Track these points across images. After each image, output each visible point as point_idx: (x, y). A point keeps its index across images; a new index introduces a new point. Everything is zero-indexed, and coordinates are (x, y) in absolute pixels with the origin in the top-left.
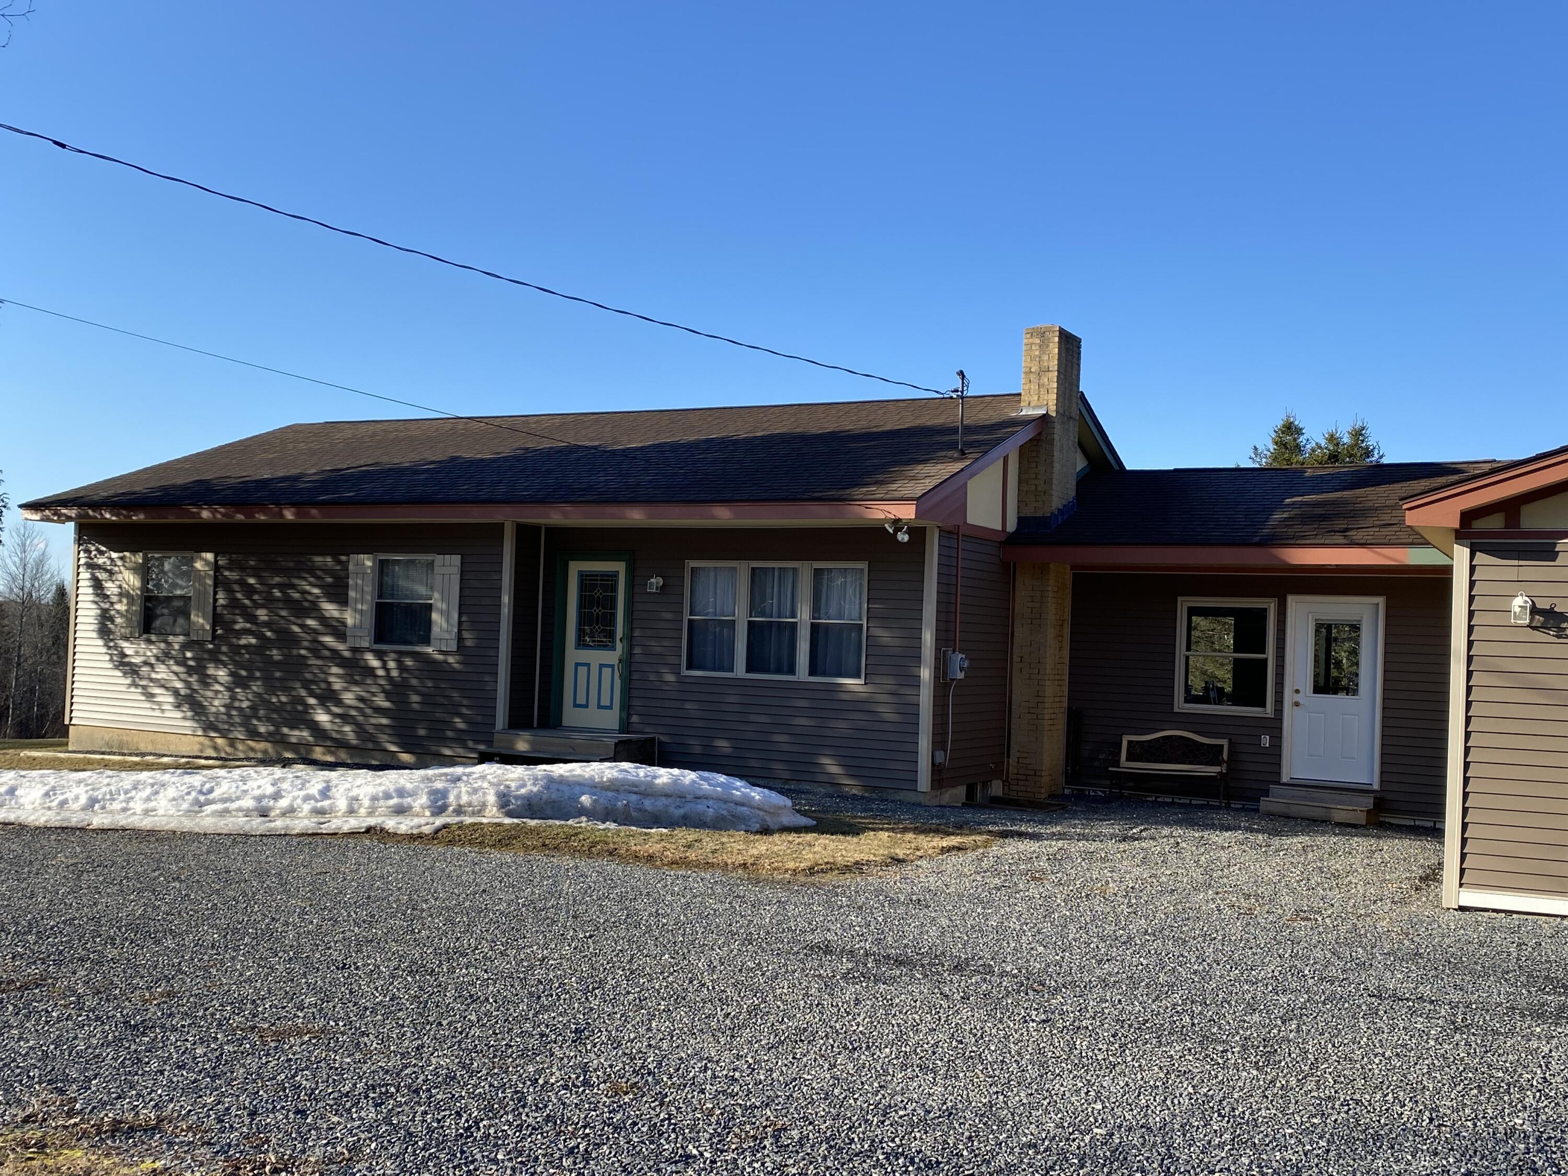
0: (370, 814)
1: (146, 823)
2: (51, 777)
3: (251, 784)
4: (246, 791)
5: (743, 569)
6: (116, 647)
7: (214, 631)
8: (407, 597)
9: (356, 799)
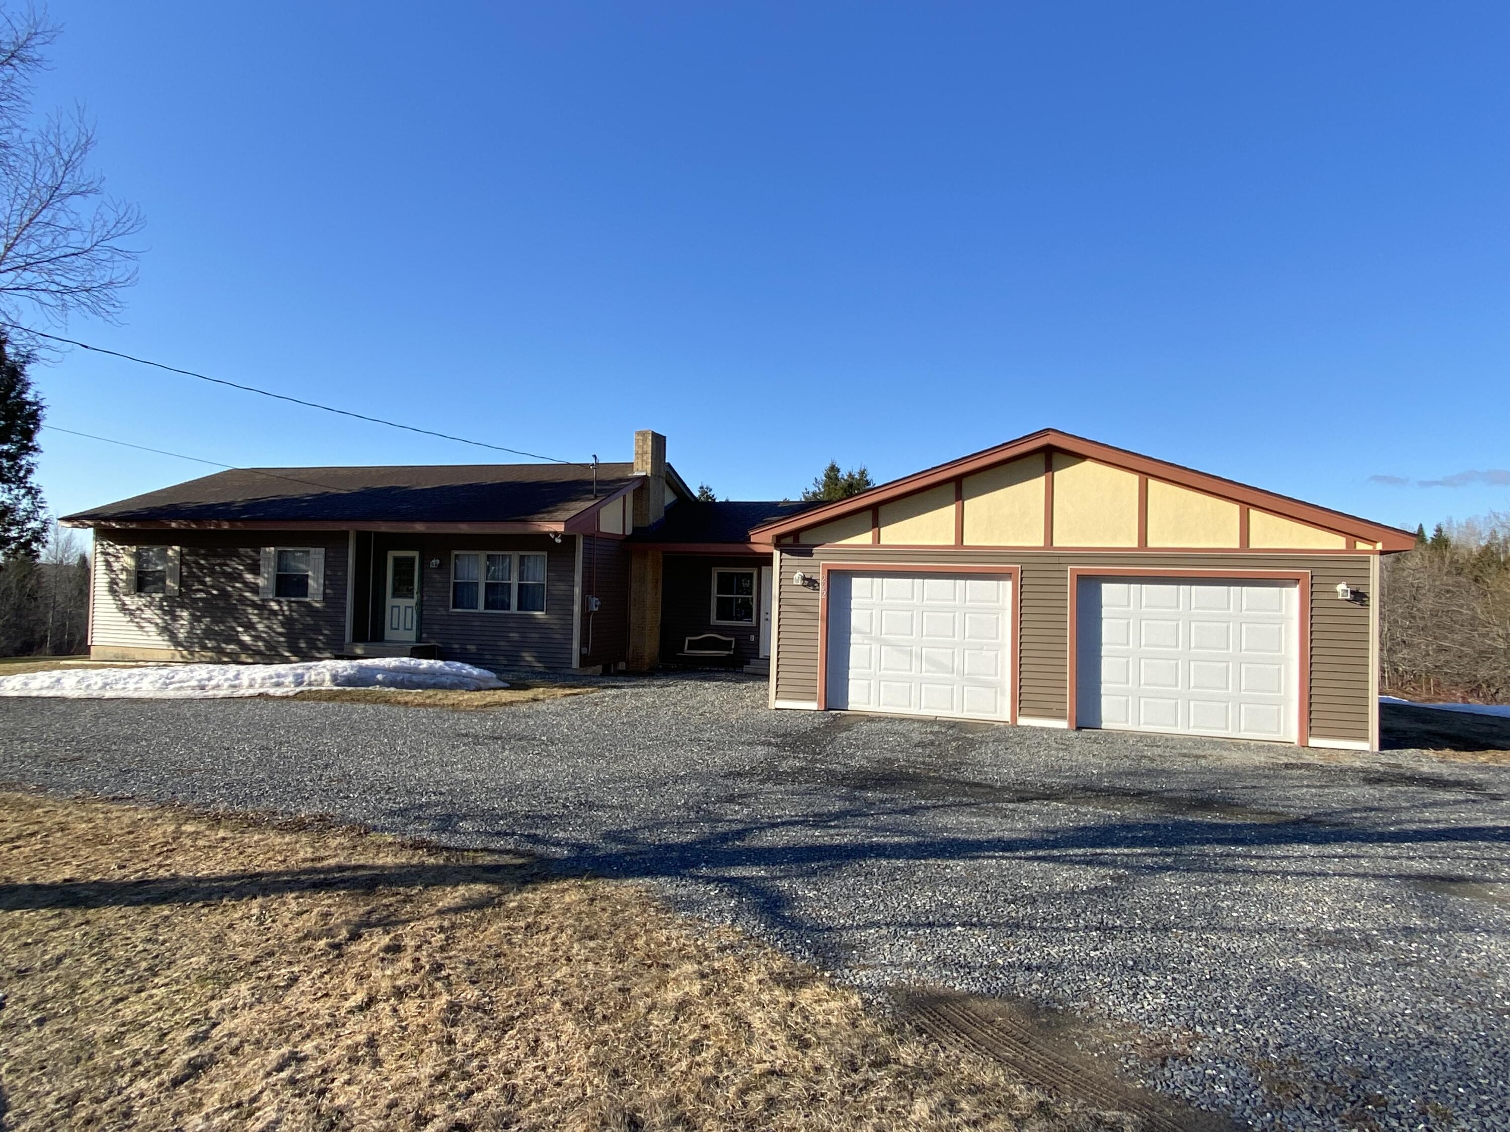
0: (261, 687)
1: (136, 695)
2: (81, 673)
3: (195, 674)
4: (192, 677)
5: (483, 555)
6: (120, 600)
7: (180, 590)
8: (295, 571)
9: (254, 679)
